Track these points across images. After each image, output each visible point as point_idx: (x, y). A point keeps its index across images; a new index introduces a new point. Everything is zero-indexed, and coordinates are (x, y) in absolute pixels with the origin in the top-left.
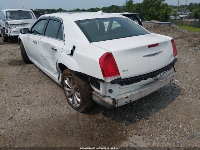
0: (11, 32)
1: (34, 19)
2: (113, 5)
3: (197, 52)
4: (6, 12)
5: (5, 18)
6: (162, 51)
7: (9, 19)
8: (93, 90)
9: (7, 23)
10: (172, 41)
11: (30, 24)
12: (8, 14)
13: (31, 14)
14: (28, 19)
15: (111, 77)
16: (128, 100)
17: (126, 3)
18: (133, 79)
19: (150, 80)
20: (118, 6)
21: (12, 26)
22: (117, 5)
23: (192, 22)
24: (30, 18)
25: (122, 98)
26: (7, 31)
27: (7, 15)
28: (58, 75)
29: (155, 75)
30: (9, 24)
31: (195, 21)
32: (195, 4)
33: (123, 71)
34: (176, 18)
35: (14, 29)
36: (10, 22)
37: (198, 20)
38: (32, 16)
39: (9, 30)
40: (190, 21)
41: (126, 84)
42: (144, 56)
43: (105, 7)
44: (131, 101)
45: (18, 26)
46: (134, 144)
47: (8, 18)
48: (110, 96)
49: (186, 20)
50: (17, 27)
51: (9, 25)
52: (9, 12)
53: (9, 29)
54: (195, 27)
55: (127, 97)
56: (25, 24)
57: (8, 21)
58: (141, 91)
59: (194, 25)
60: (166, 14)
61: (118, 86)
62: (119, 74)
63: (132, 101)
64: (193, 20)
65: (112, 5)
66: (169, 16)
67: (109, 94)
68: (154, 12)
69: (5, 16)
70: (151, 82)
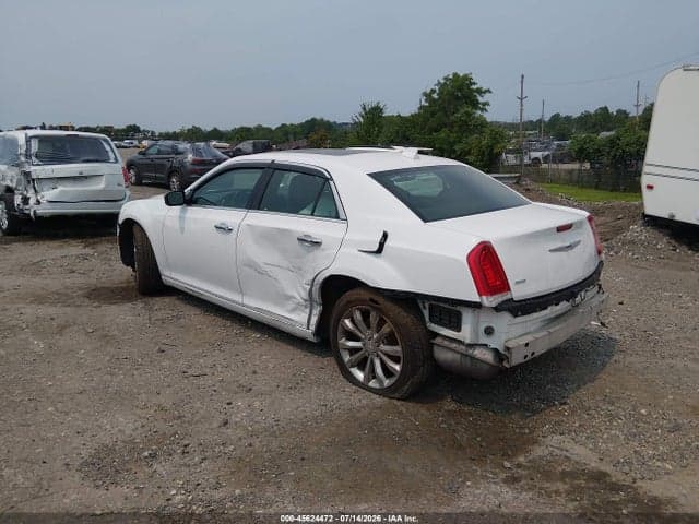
0: (38, 202)
1: (116, 161)
2: (313, 120)
3: (616, 253)
4: (28, 140)
5: (23, 159)
6: (579, 242)
7: (37, 162)
8: (436, 335)
9: (27, 174)
10: (590, 219)
11: (104, 179)
12: (35, 146)
13: (108, 148)
14: (97, 161)
15: (496, 296)
16: (528, 352)
17: (360, 114)
18: (536, 301)
19: (564, 306)
20: (332, 121)
21: (44, 182)
22: (326, 119)
23: (571, 172)
24: (102, 158)
25: (519, 346)
26: (26, 200)
27: (28, 150)
28: (308, 310)
29: (574, 295)
30: (34, 176)
31: (580, 170)
32: (568, 118)
33: (517, 283)
34: (522, 160)
35: (49, 194)
36: (39, 170)
37: (587, 165)
38: (111, 154)
39: (31, 194)
40: (565, 170)
41: (523, 314)
42: (550, 251)
43: (288, 124)
44: (533, 353)
45: (66, 183)
46: (558, 448)
47: (33, 158)
48: (486, 345)
49: (554, 166)
50: (60, 188)
51: (33, 180)
52: (37, 140)
53: (32, 191)
54: (583, 187)
55: (527, 345)
56: (86, 177)
57: (33, 168)
58: (551, 330)
59: (578, 182)
60: (491, 148)
61: (506, 317)
62: (509, 289)
63: (536, 354)
64: (576, 166)
65: (310, 118)
66: (500, 154)
67: (484, 339)
68: (454, 142)
69: (23, 151)
70: (566, 313)
